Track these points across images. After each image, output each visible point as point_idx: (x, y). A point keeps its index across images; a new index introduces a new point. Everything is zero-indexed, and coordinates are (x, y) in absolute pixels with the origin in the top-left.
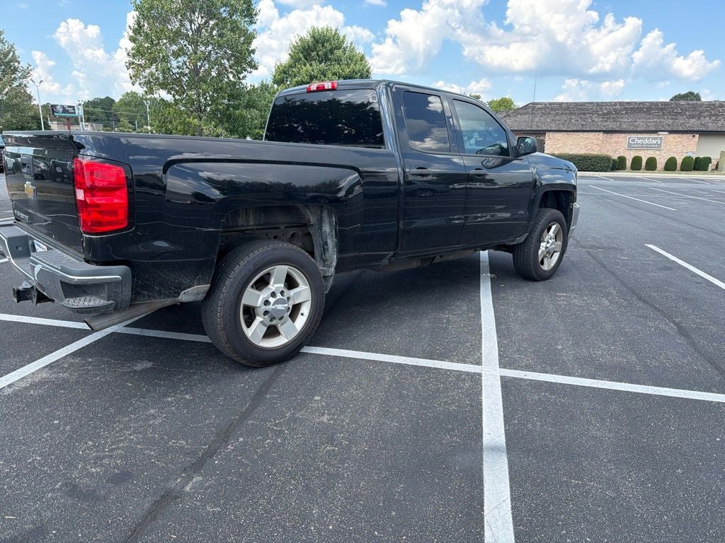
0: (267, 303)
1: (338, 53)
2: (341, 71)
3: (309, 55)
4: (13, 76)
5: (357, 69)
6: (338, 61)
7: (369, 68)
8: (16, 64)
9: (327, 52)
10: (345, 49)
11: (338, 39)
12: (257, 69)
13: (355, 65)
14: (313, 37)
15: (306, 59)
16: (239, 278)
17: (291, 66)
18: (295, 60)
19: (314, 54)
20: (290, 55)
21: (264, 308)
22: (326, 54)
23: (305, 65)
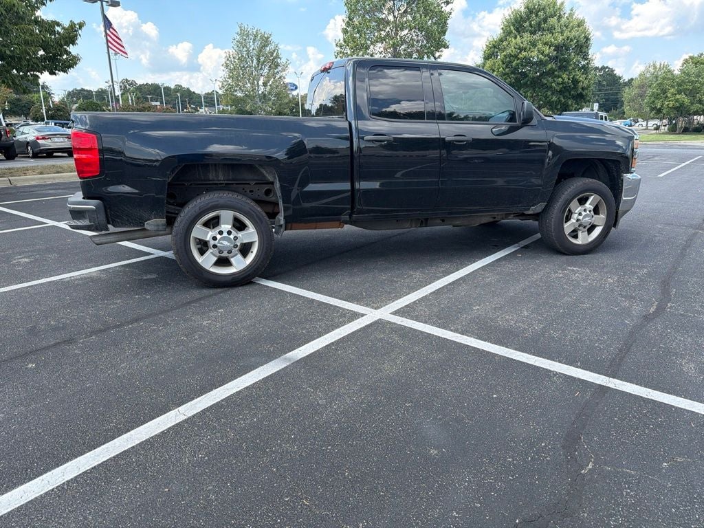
0: (214, 238)
1: (553, 21)
2: (553, 40)
3: (521, 26)
4: (276, 71)
5: (572, 36)
6: (551, 30)
7: (589, 34)
8: (279, 60)
9: (540, 22)
10: (560, 17)
11: (554, 7)
12: (448, 47)
13: (570, 32)
14: (527, 7)
15: (518, 32)
16: (187, 217)
17: (501, 41)
18: (506, 33)
19: (527, 24)
20: (503, 29)
21: (212, 243)
22: (539, 24)
23: (516, 38)
